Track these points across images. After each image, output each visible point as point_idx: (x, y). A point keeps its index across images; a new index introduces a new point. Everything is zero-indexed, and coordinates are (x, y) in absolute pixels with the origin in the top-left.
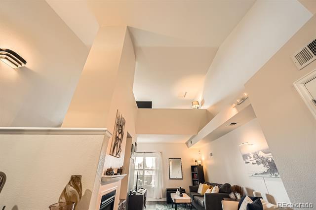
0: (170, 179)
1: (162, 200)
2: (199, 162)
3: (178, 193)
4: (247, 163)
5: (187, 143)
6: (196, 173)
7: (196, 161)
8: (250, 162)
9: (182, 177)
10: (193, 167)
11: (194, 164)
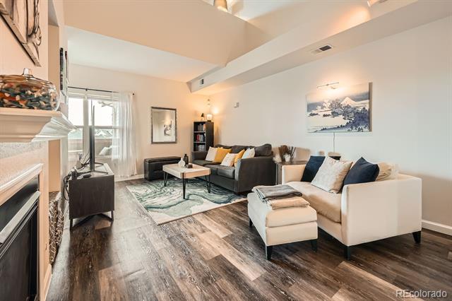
0: (152, 143)
1: (137, 177)
2: (209, 117)
3: (182, 163)
4: (312, 115)
5: (189, 84)
6: (203, 134)
7: (202, 116)
8: (319, 113)
9: (176, 139)
10: (197, 124)
11: (199, 119)
